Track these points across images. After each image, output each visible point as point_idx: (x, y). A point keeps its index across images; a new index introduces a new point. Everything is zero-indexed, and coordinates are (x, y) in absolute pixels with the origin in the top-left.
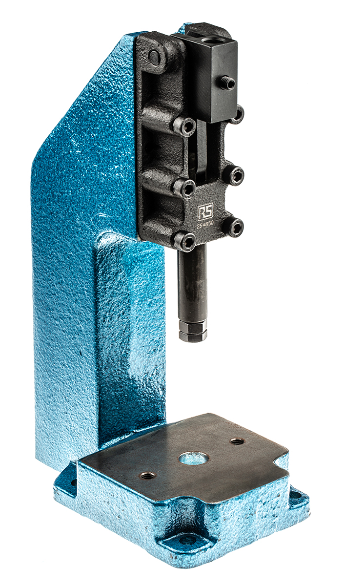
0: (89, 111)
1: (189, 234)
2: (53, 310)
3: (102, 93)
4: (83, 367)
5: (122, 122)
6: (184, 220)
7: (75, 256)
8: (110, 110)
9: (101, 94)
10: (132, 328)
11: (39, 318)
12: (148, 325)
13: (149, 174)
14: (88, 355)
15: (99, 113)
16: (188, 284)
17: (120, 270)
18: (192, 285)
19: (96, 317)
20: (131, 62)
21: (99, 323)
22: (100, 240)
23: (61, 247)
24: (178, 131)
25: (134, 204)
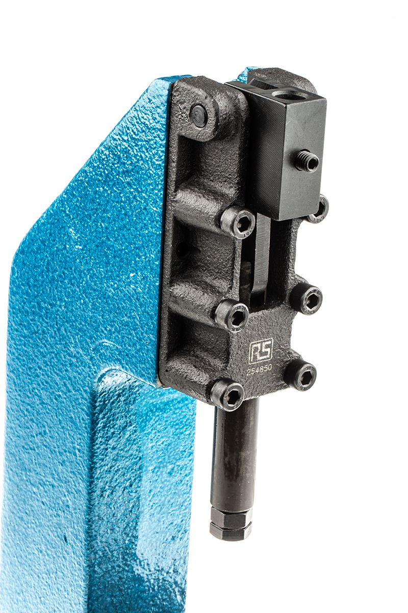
0: (97, 189)
1: (235, 384)
2: (30, 471)
3: (118, 163)
4: (68, 558)
5: (145, 209)
6: (228, 362)
7: (65, 398)
8: (127, 189)
9: (116, 166)
10: (143, 506)
11: (10, 480)
12: (166, 503)
13: (180, 289)
14: (75, 543)
15: (111, 193)
16: (229, 456)
17: (130, 422)
18: (234, 458)
19: (90, 489)
20: (163, 121)
21: (94, 498)
22: (103, 379)
23: (47, 382)
24: (228, 230)
25: (155, 333)
